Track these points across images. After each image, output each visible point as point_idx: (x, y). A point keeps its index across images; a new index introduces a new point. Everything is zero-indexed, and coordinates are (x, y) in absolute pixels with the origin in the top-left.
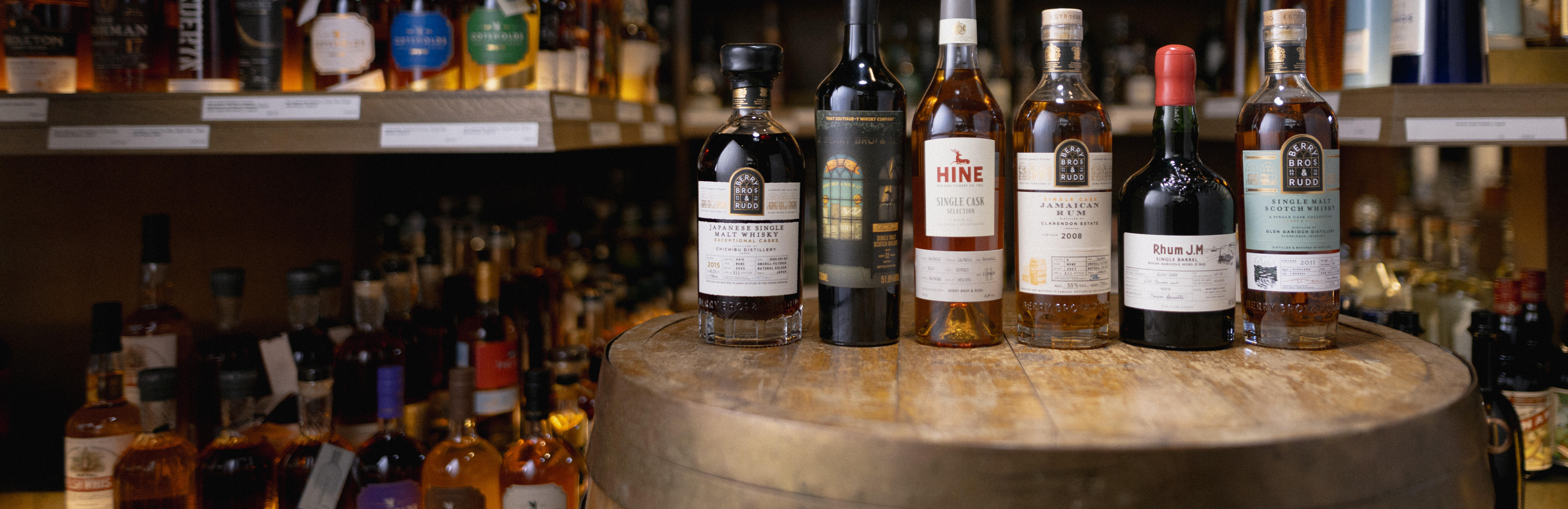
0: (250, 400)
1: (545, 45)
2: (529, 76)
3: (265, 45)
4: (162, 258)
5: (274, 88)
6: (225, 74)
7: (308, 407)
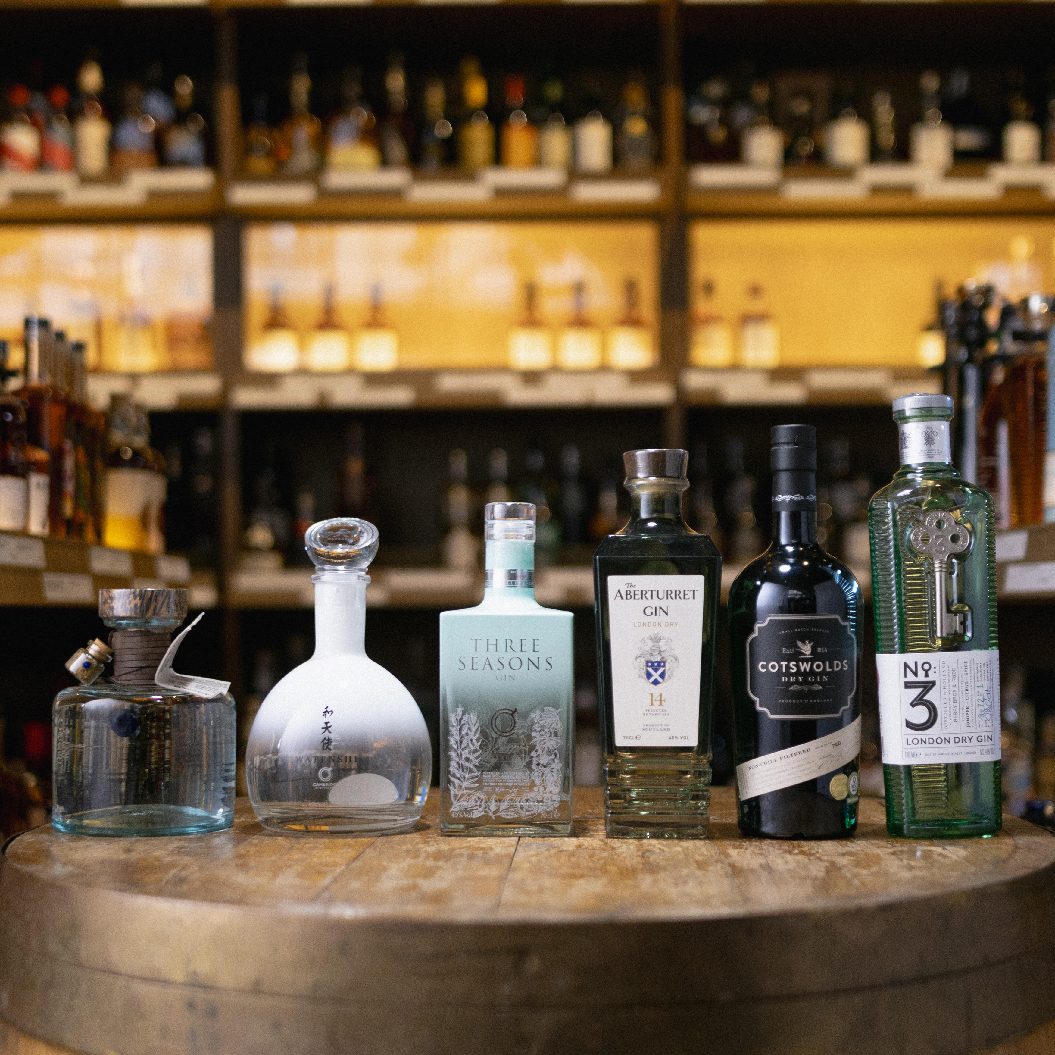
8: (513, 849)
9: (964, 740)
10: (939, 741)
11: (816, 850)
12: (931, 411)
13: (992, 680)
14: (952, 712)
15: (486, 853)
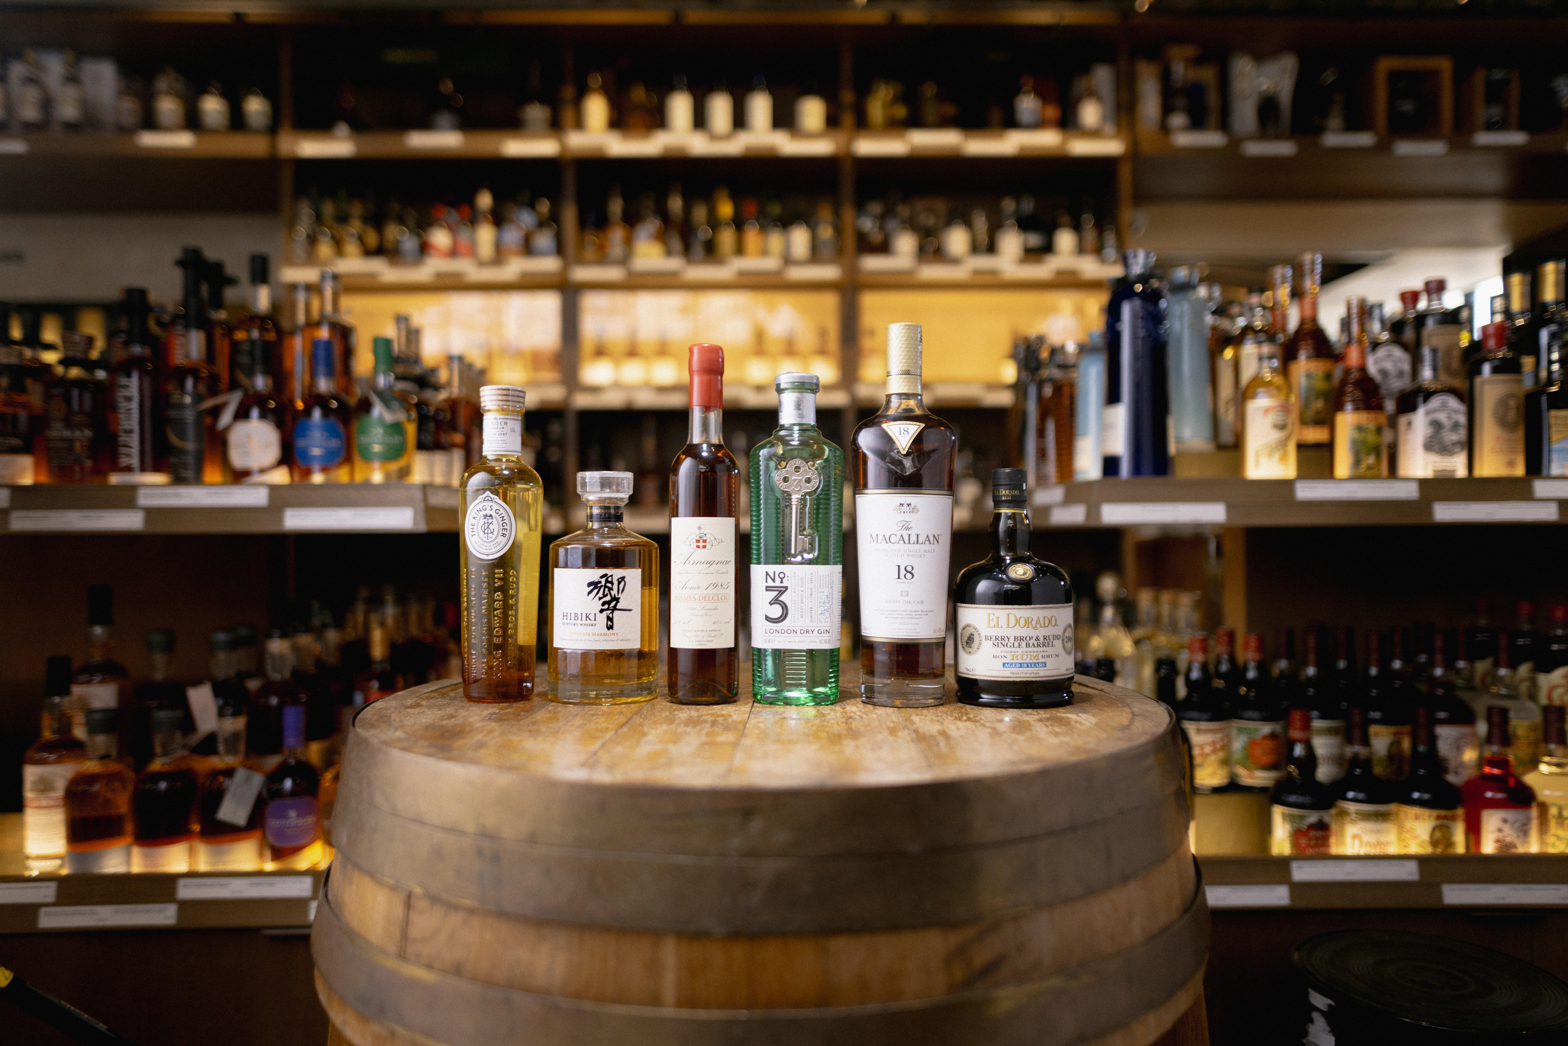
0: (178, 735)
1: (422, 446)
2: (405, 472)
3: (190, 446)
4: (105, 620)
5: (198, 480)
6: (157, 468)
7: (227, 741)
8: (747, 716)
9: (807, 632)
10: (789, 632)
11: (980, 717)
12: (804, 385)
13: (832, 588)
14: (800, 610)
15: (725, 719)
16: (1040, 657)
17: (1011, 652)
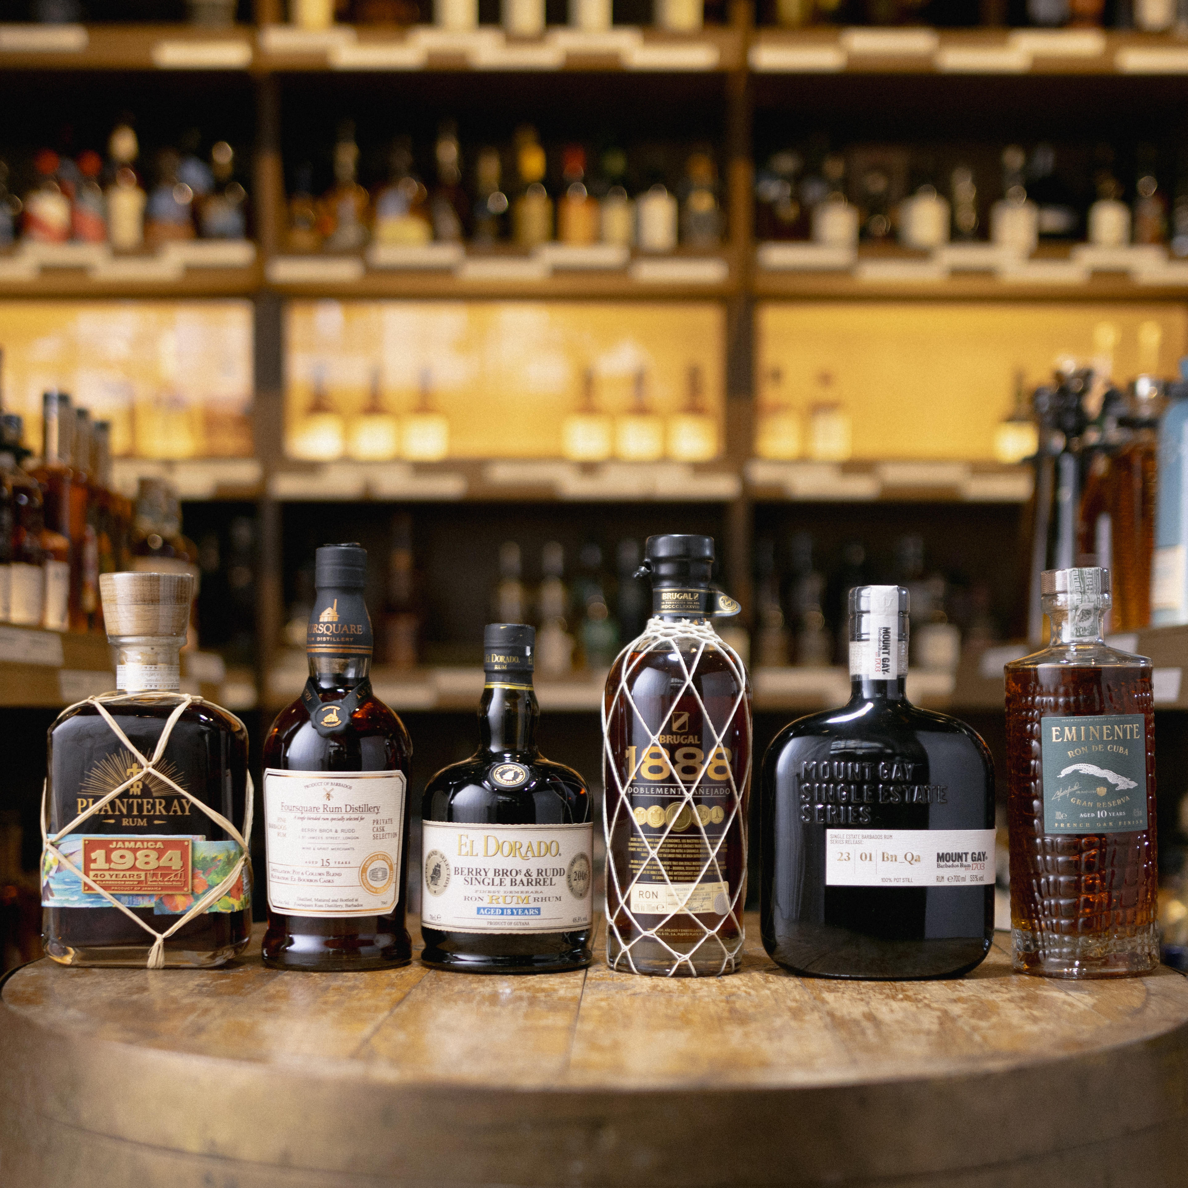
8: (579, 991)
11: (923, 995)
15: (549, 996)
16: (531, 899)
17: (489, 892)
